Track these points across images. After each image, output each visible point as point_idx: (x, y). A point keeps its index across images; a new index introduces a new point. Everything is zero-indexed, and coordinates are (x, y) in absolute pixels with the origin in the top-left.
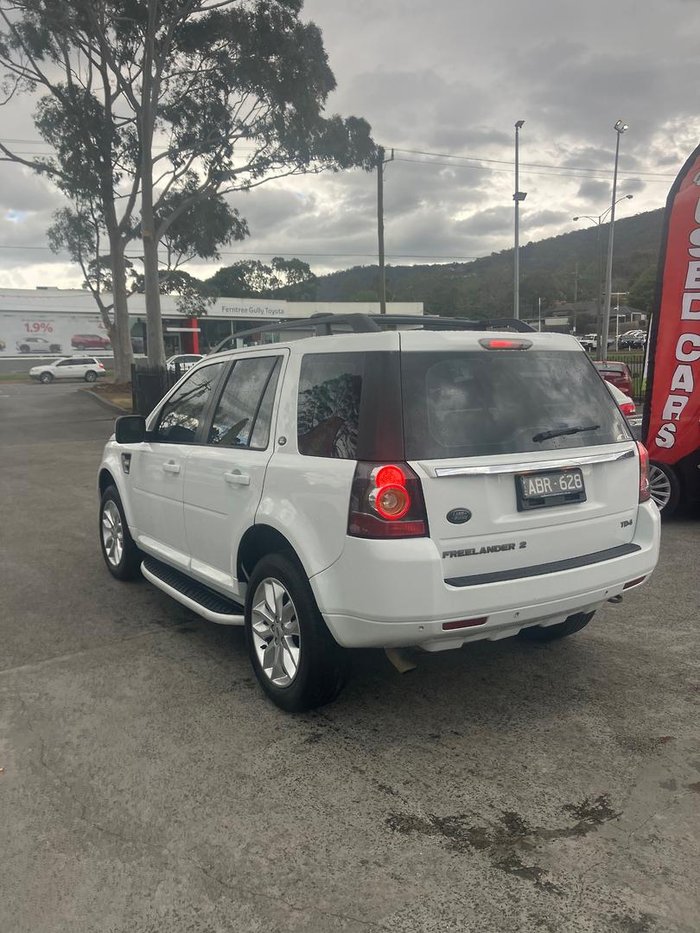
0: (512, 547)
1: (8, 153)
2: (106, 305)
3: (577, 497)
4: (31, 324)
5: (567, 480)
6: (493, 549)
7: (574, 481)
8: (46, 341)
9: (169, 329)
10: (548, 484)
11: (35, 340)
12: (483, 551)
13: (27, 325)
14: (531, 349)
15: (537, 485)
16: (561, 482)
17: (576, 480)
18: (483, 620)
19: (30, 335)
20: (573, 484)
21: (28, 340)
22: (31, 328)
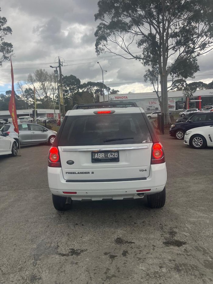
0: (89, 173)
1: (133, 56)
2: (159, 96)
3: (116, 160)
4: (150, 102)
5: (112, 155)
6: (82, 173)
7: (114, 155)
8: (154, 107)
9: (191, 101)
10: (103, 155)
11: (151, 107)
12: (78, 173)
13: (149, 102)
14: (114, 113)
15: (99, 155)
16: (109, 155)
17: (115, 155)
18: (76, 193)
19: (150, 105)
20: (114, 156)
21: (150, 107)
22: (150, 103)
